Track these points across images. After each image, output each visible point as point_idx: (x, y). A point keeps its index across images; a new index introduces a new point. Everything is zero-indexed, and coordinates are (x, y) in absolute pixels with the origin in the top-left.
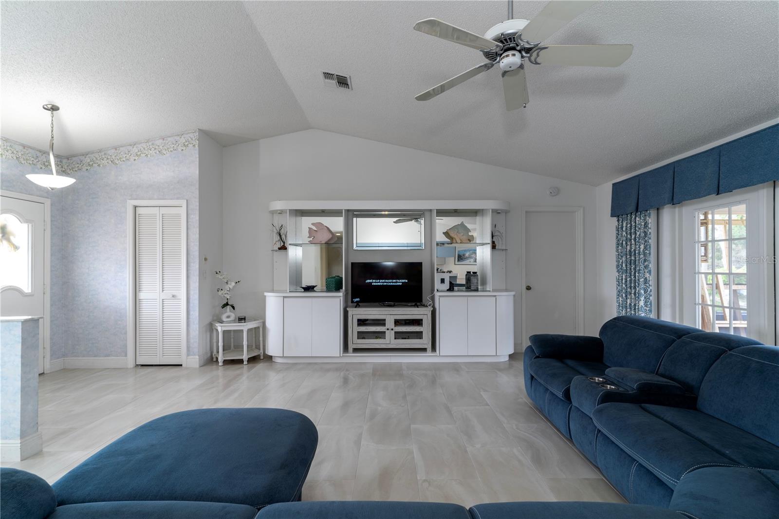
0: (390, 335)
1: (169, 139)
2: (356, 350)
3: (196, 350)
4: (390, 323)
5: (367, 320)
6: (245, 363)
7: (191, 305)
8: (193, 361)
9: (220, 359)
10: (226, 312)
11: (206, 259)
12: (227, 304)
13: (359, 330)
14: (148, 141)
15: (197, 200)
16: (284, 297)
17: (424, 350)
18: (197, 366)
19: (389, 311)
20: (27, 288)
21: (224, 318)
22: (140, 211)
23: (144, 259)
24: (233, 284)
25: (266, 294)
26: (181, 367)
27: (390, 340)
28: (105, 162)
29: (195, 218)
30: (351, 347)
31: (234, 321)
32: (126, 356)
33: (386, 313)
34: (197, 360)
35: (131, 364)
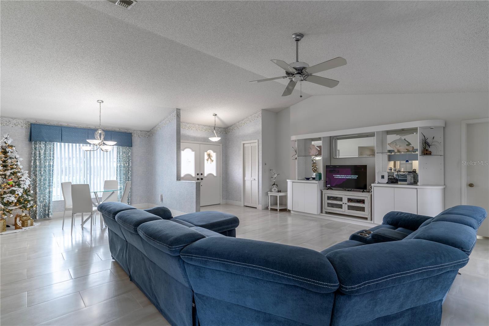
0: (345, 207)
1: (253, 115)
2: (327, 213)
3: (261, 202)
4: (345, 200)
5: (337, 197)
6: (278, 211)
7: (259, 183)
8: (260, 207)
9: (269, 208)
10: (274, 187)
11: (265, 164)
12: (274, 184)
13: (328, 202)
14: (247, 118)
15: (261, 139)
16: (293, 182)
17: (366, 219)
18: (261, 209)
19: (344, 193)
20: (215, 174)
21: (273, 191)
22: (245, 145)
23: (246, 164)
24: (276, 175)
25: (287, 180)
26: (256, 209)
27: (345, 210)
28: (236, 128)
29: (261, 147)
30: (324, 211)
31: (276, 192)
32: (241, 201)
33: (343, 194)
34: (261, 207)
35: (242, 205)
